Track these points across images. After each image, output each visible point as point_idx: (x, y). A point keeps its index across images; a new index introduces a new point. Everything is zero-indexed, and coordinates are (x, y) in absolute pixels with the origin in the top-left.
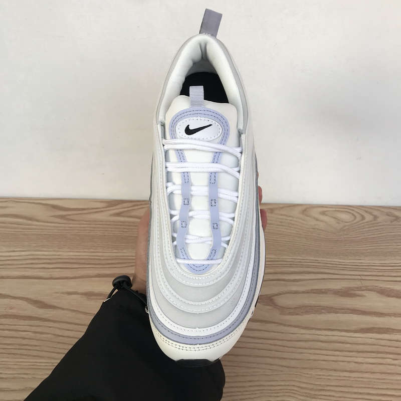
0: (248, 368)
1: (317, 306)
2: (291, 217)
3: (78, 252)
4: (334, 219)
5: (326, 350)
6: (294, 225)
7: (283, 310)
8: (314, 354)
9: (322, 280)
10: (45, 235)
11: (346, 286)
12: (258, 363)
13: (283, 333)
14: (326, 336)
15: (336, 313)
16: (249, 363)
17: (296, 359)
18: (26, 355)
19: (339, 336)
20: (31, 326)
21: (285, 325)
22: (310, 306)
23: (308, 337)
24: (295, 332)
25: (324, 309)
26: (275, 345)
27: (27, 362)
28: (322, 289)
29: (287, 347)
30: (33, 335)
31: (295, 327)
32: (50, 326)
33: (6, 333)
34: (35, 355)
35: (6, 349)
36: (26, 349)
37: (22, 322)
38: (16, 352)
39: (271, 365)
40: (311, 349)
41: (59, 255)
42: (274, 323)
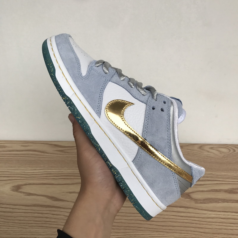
0: (181, 233)
1: (216, 199)
2: (193, 150)
3: (73, 170)
4: (218, 151)
5: (225, 223)
6: (195, 154)
7: (196, 201)
8: (219, 225)
9: (216, 185)
10: (53, 160)
11: (231, 187)
12: (186, 231)
13: (198, 214)
14: (224, 215)
15: (228, 202)
16: (181, 230)
17: (208, 228)
18: (49, 227)
19: (232, 215)
20: (50, 211)
21: (199, 209)
22: (212, 199)
23: (213, 216)
24: (206, 213)
25: (220, 200)
26: (195, 220)
27: (50, 231)
28: (217, 189)
29: (202, 221)
30: (52, 216)
31: (205, 210)
32: (62, 211)
33: (36, 215)
34: (55, 227)
35: (37, 224)
36: (49, 224)
37: (44, 209)
38: (43, 225)
39: (194, 231)
40: (216, 223)
41: (62, 172)
42: (192, 208)
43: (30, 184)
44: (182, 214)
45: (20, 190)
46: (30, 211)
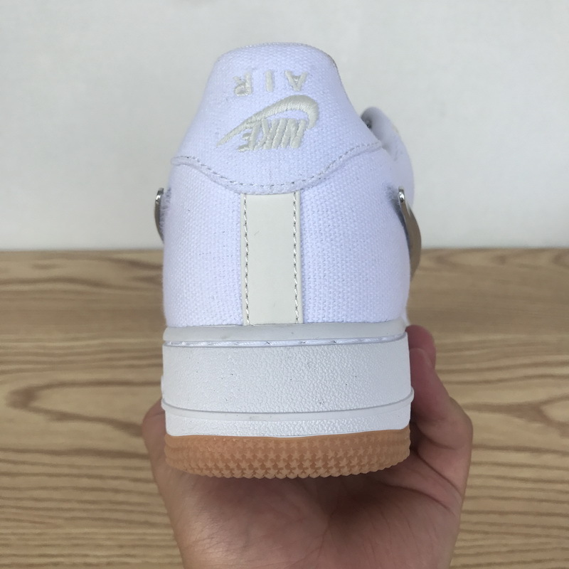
43: (63, 384)
44: (526, 473)
45: (36, 404)
46: (66, 471)
